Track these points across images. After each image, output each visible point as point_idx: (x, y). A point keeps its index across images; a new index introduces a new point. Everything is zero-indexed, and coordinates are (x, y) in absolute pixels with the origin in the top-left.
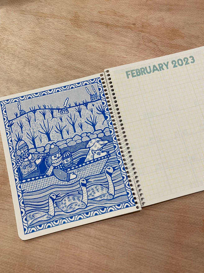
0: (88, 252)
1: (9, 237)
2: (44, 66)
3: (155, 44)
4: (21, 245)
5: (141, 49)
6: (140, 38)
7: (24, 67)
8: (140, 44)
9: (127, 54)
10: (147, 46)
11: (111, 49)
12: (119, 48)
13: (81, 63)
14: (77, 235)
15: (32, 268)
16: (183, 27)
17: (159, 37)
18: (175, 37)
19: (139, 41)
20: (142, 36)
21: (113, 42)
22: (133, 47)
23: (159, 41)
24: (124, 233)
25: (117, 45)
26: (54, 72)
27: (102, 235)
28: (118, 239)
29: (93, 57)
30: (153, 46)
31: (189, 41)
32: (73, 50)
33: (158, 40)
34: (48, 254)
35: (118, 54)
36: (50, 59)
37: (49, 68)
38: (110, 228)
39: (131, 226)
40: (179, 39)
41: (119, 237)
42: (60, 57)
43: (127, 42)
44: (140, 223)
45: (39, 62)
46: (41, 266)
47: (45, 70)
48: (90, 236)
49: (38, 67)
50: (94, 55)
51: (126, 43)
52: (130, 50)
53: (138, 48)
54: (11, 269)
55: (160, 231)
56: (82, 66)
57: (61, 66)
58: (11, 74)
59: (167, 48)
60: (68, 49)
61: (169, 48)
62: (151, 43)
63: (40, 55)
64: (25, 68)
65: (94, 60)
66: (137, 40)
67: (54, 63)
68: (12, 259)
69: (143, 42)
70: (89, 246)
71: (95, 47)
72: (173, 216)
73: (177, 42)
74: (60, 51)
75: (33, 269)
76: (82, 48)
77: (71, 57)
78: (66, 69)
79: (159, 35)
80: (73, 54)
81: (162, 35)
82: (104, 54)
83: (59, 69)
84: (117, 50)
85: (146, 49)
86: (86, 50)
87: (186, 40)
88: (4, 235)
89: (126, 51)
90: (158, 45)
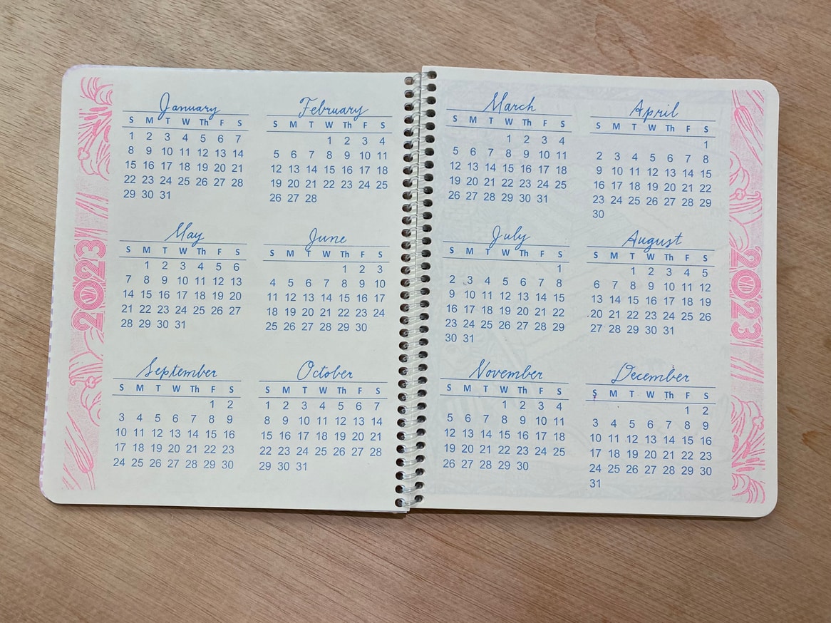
0: (249, 613)
1: (37, 513)
2: (261, 30)
3: (631, 51)
4: (66, 544)
5: (581, 55)
6: (588, 20)
7: (198, 15)
8: (582, 39)
9: (534, 61)
10: (603, 53)
11: (487, 30)
12: (513, 33)
13: (379, 51)
14: (231, 561)
15: (82, 614)
16: (738, 20)
17: (649, 31)
18: (701, 45)
19: (584, 28)
20: (596, 13)
21: (501, 9)
22: (558, 44)
23: (644, 46)
24: (365, 591)
25: (511, 22)
26: (288, 57)
27: (302, 580)
28: (346, 605)
29: (421, 43)
30: (623, 56)
33: (645, 42)
34: (135, 587)
35: (504, 53)
36: (285, 12)
37: (276, 41)
38: (330, 567)
39: (393, 579)
40: (711, 55)
41: (349, 598)
42: (319, 14)
43: (542, 22)
44: (419, 578)
45: (249, 10)
46: (109, 616)
47: (263, 42)
48: (267, 574)
49: (241, 28)
50: (426, 34)
51: (540, 24)
52: (544, 51)
53: (574, 51)
54: (23, 602)
55: (471, 614)
56: (379, 61)
57: (314, 44)
58: (152, 26)
62: (620, 44)
64: (199, 21)
65: (422, 52)
66: (577, 25)
67: (294, 26)
68: (33, 574)
69: (594, 35)
70: (258, 599)
71: (438, 11)
72: (520, 585)
73: (701, 65)
75: (85, 616)
77: (352, 22)
78: (326, 57)
79: (651, 27)
80: (363, 15)
81: (662, 27)
82: (458, 40)
83: (306, 51)
84: (506, 38)
85: (597, 63)
86: (408, 12)
87: (734, 65)
88: (23, 504)
89: (533, 49)
90: (639, 60)
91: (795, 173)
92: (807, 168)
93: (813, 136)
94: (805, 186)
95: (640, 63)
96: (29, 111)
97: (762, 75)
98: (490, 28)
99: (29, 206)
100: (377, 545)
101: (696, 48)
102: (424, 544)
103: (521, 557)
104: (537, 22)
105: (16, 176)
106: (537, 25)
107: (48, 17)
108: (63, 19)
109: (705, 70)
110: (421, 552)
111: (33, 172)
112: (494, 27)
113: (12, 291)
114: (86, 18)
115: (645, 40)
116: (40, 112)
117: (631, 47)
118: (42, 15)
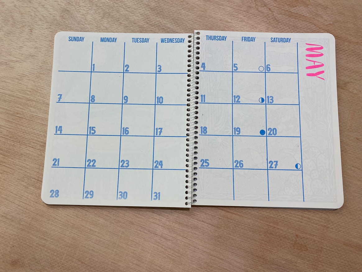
0: (150, 252)
1: (60, 221)
2: (127, 21)
3: (270, 9)
4: (73, 232)
5: (251, 13)
7: (102, 18)
8: (250, 7)
9: (233, 18)
10: (259, 11)
11: (213, 9)
12: (223, 9)
13: (173, 22)
14: (140, 231)
15: (82, 261)
18: (297, 3)
19: (250, 3)
22: (241, 10)
23: (275, 7)
24: (197, 236)
26: (138, 29)
27: (170, 234)
28: (189, 243)
29: (189, 17)
30: (267, 12)
31: (314, 11)
32: (165, 5)
33: (275, 5)
34: (103, 247)
35: (221, 17)
36: (135, 13)
37: (133, 24)
38: (181, 228)
39: (207, 229)
40: (301, 6)
41: (190, 240)
42: (148, 12)
43: (234, 3)
44: (218, 227)
45: (121, 14)
46: (94, 260)
47: (128, 25)
48: (156, 234)
49: (119, 21)
50: (190, 14)
51: (233, 4)
52: (236, 14)
53: (248, 12)
54: (58, 259)
55: (241, 240)
56: (173, 26)
57: (148, 23)
58: (85, 25)
59: (284, 16)
60: (159, 3)
61: (287, 17)
62: (265, 7)
63: (124, 7)
64: (103, 21)
65: (190, 21)
67: (139, 18)
68: (61, 247)
69: (255, 5)
70: (153, 245)
71: (193, 5)
72: (260, 225)
73: (298, 10)
74: (149, 4)
75: (84, 261)
76: (177, 3)
77: (161, 13)
78: (153, 27)
80: (165, 10)
82: (203, 14)
83: (145, 26)
84: (220, 11)
85: (257, 15)
86: (182, 7)
87: (311, 9)
88: (54, 218)
89: (232, 14)
90: (274, 12)
91: (342, 46)
92: (346, 43)
93: (346, 31)
94: (347, 50)
95: (274, 13)
96: (41, 63)
97: (322, 11)
98: (215, 8)
99: (45, 99)
100: (199, 216)
101: (295, 4)
102: (218, 213)
103: (258, 214)
104: (232, 3)
105: (39, 89)
106: (232, 4)
107: (45, 27)
108: (51, 27)
109: (300, 12)
110: (217, 216)
111: (45, 86)
112: (215, 7)
113: (41, 133)
114: (60, 25)
115: (275, 4)
116: (46, 63)
117: (270, 8)
118: (42, 27)
